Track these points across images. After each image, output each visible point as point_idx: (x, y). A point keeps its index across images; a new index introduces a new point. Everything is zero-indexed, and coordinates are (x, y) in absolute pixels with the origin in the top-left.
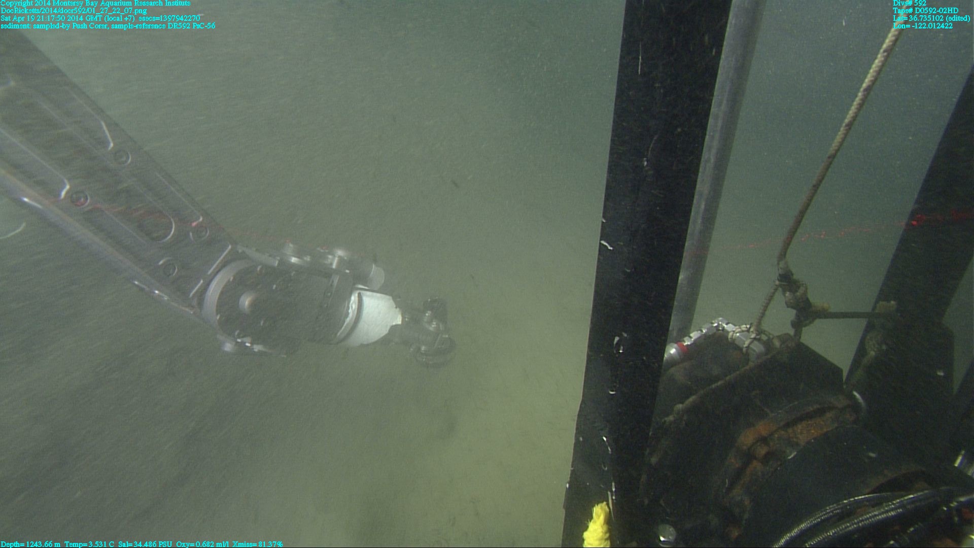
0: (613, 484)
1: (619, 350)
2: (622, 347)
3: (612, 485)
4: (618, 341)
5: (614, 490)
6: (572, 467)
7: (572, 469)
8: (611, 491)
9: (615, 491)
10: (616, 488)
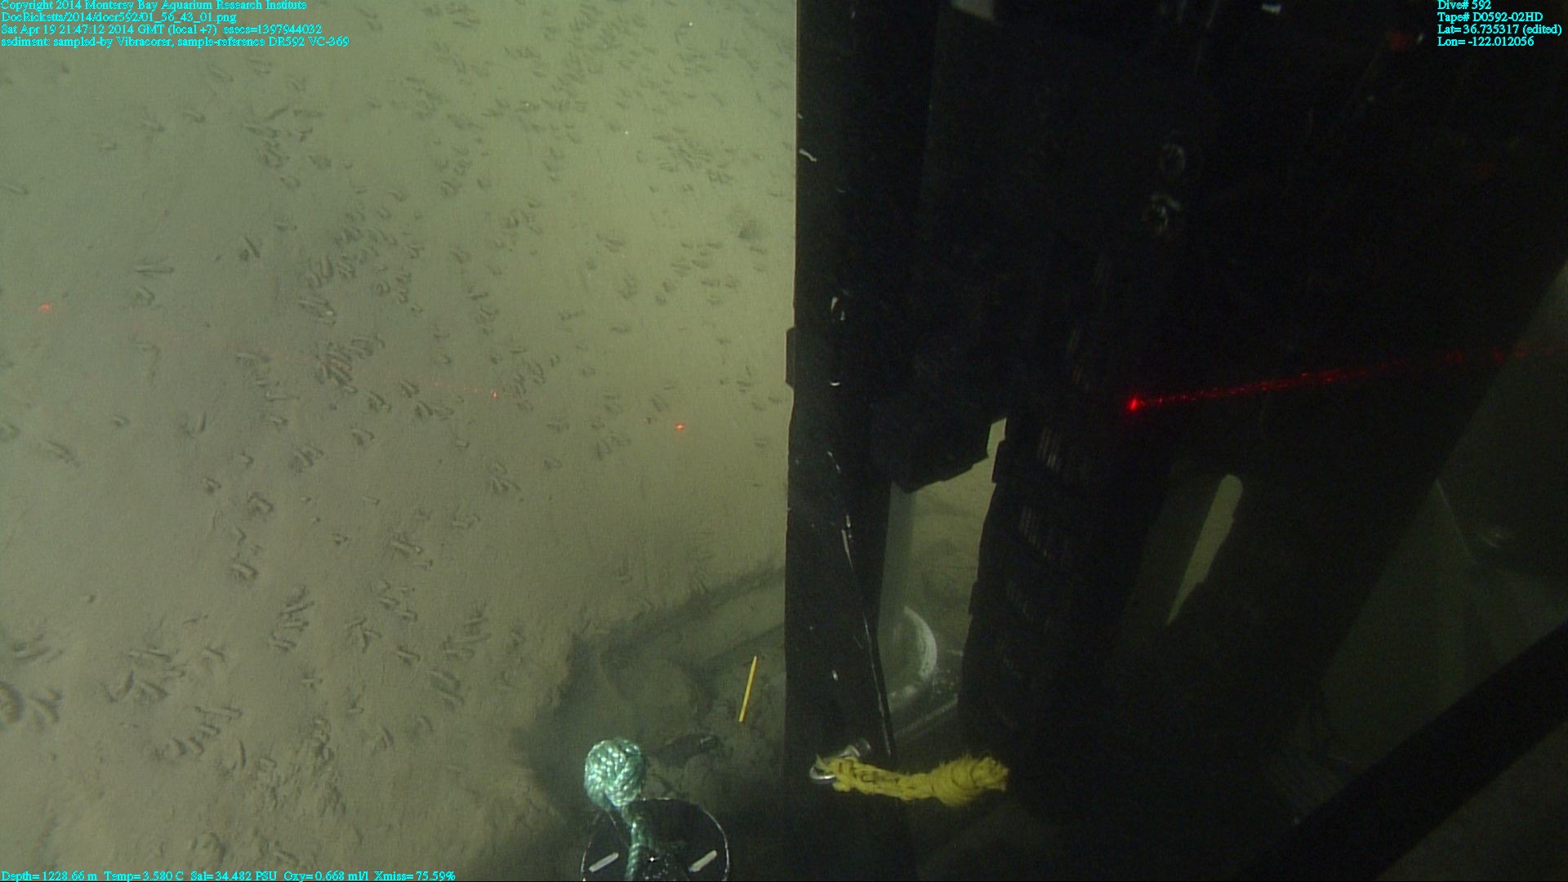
0: (848, 517)
1: (840, 317)
2: (843, 314)
3: (845, 520)
4: (837, 304)
5: (849, 525)
6: (789, 506)
7: (789, 509)
8: (846, 529)
9: (851, 527)
10: (851, 523)
